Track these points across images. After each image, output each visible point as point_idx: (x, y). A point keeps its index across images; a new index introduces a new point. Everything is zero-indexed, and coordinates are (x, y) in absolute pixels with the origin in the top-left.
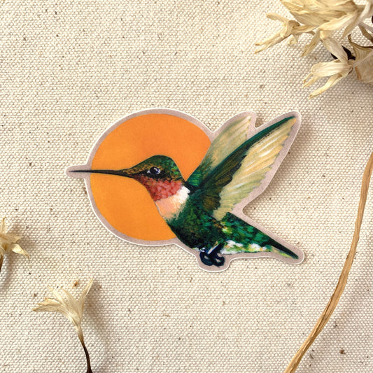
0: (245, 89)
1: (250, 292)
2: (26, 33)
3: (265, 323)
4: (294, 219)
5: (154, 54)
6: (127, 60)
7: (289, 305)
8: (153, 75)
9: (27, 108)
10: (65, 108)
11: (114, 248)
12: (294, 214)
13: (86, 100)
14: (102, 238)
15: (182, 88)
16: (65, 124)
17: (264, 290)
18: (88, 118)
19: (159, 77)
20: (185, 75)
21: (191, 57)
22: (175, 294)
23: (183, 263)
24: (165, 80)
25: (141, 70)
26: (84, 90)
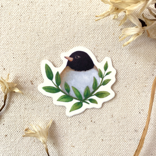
0: (113, 30)
1: (116, 135)
2: (3, 4)
3: (123, 150)
4: (138, 97)
5: (67, 14)
6: (53, 17)
7: (136, 141)
8: (66, 24)
9: (3, 41)
10: (22, 41)
11: (46, 112)
12: (138, 94)
13: (33, 37)
14: (40, 107)
15: (81, 30)
16: (22, 49)
17: (123, 133)
18: (34, 46)
19: (69, 25)
20: (82, 24)
21: (85, 15)
22: (77, 135)
23: (81, 119)
24: (72, 27)
25: (60, 22)
26: (31, 32)
